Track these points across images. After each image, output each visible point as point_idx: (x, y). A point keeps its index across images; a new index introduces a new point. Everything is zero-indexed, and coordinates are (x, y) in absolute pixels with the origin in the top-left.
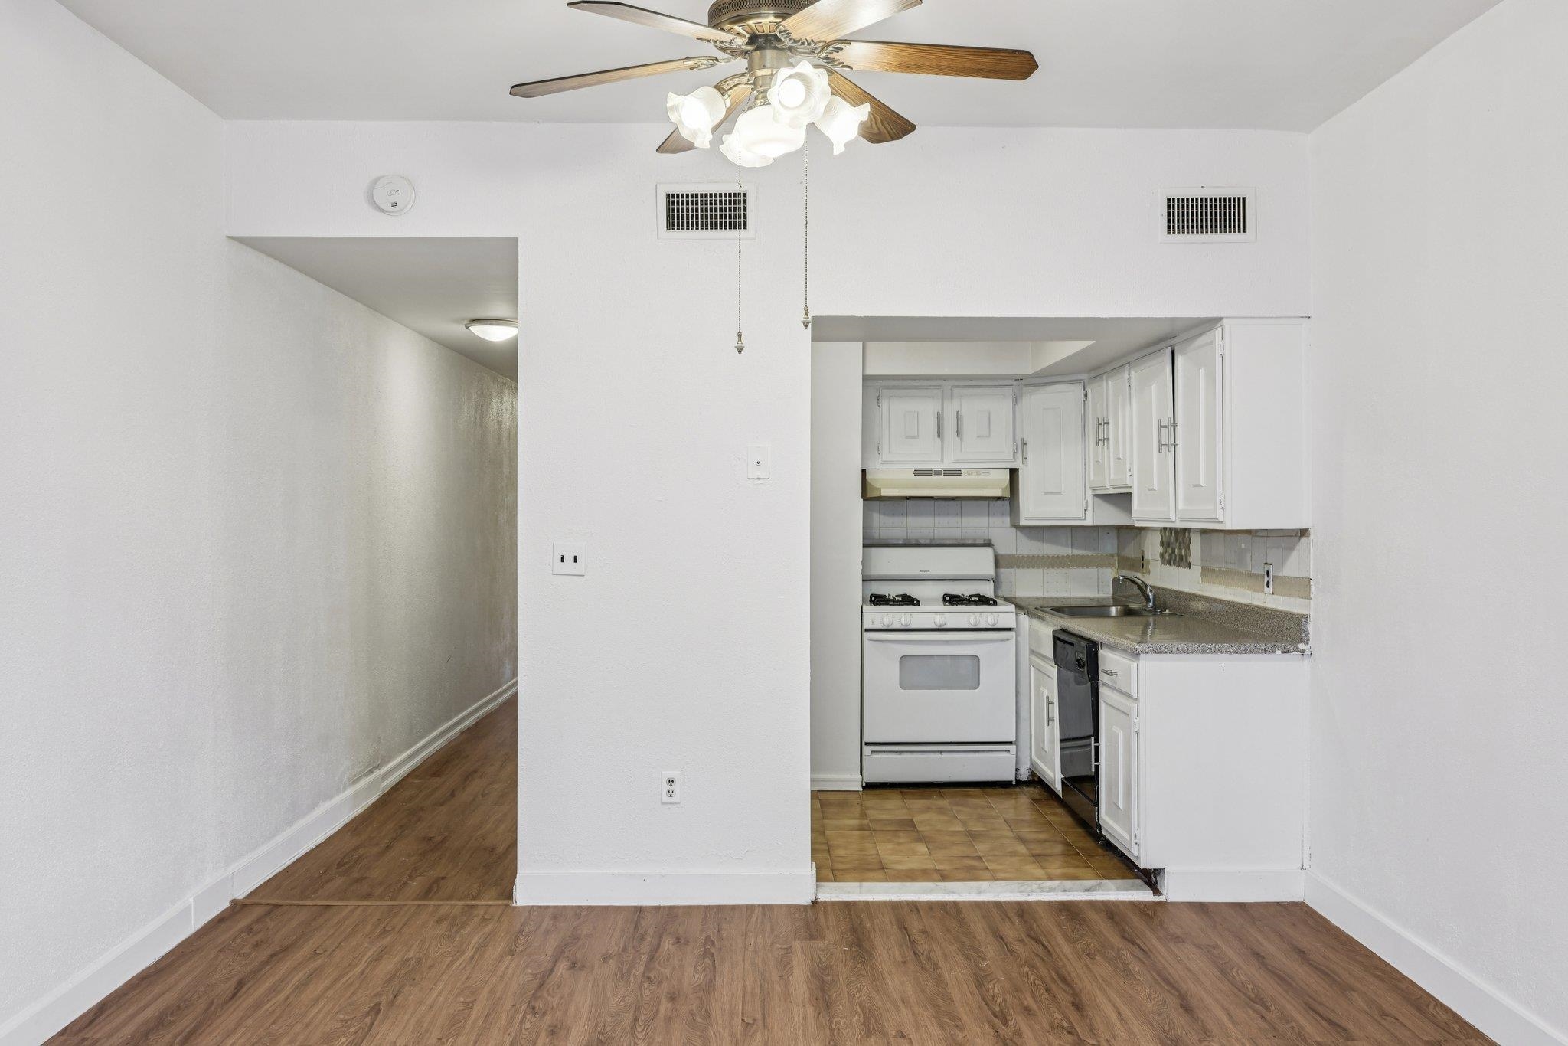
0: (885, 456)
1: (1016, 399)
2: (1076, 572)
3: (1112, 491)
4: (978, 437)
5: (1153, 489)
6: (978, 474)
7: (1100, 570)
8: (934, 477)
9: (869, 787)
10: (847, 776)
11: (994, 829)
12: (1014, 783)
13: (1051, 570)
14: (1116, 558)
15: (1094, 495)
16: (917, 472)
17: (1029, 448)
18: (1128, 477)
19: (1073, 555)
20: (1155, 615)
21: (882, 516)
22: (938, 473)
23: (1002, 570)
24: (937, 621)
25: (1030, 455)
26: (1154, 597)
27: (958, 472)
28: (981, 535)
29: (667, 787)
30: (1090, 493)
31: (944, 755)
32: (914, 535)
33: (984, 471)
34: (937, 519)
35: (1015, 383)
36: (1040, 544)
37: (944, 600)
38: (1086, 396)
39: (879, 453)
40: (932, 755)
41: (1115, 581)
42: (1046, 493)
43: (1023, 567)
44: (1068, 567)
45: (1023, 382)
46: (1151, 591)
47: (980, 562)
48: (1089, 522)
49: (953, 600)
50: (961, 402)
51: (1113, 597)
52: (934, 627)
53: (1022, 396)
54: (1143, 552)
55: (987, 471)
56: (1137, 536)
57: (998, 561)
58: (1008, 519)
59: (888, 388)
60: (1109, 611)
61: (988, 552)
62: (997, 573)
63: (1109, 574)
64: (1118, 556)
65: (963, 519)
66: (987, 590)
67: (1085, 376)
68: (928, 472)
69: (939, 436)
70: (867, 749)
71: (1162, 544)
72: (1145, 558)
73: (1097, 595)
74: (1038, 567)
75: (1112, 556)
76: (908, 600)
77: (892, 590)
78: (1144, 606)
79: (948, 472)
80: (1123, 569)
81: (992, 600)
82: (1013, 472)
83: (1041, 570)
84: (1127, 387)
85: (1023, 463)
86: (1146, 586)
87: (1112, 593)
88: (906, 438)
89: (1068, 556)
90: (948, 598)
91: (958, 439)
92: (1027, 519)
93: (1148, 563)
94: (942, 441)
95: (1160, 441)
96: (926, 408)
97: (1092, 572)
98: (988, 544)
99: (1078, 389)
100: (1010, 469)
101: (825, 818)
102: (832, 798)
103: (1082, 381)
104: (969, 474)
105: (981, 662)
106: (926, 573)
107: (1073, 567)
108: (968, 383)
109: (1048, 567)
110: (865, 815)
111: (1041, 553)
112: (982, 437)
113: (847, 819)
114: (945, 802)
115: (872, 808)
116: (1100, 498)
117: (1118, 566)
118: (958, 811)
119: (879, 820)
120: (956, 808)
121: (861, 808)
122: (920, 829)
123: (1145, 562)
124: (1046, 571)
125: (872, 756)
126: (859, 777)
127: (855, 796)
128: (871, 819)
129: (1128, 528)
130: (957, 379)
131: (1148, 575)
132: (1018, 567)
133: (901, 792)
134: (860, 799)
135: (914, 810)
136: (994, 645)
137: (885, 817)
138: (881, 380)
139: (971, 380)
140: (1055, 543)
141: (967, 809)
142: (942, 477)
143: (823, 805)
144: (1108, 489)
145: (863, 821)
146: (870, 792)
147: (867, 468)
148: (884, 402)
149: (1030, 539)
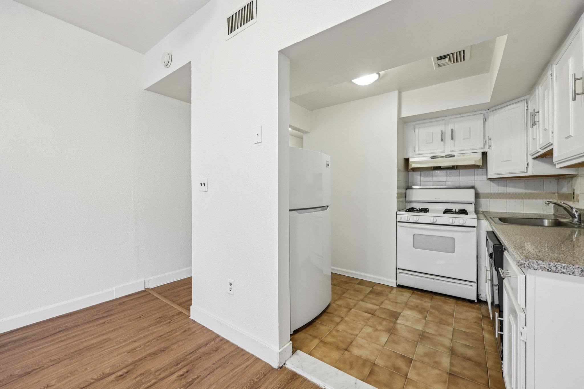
0: (417, 152)
1: (485, 120)
2: (527, 201)
3: (543, 152)
4: (463, 139)
5: (570, 136)
6: (463, 156)
8: (440, 159)
9: (400, 286)
10: (390, 280)
11: (440, 335)
12: (476, 301)
13: (511, 200)
14: (557, 195)
15: (533, 159)
16: (432, 157)
17: (492, 141)
18: (550, 137)
19: (525, 193)
20: (579, 227)
22: (442, 157)
23: (479, 199)
24: (432, 220)
25: (493, 145)
26: (580, 215)
27: (453, 156)
28: (470, 184)
29: (229, 286)
30: (530, 158)
31: (435, 281)
33: (466, 154)
34: (448, 178)
35: (485, 112)
36: (505, 188)
37: (444, 211)
38: (527, 107)
39: (415, 151)
40: (429, 279)
42: (502, 161)
43: (494, 198)
44: (522, 198)
45: (490, 110)
46: (576, 212)
47: (466, 195)
48: (530, 173)
49: (447, 211)
50: (454, 125)
51: (554, 214)
52: (431, 223)
53: (488, 117)
54: (574, 190)
55: (469, 154)
56: (570, 181)
57: (477, 195)
58: (483, 176)
59: (418, 124)
60: (543, 222)
61: (472, 191)
62: (476, 201)
64: (558, 193)
67: (527, 97)
68: (438, 157)
69: (442, 141)
70: (398, 271)
72: (575, 193)
73: (543, 213)
74: (503, 198)
75: (554, 193)
76: (425, 210)
77: (419, 206)
78: (571, 221)
79: (447, 156)
80: (561, 199)
82: (484, 154)
83: (505, 200)
84: (551, 80)
85: (489, 148)
86: (572, 208)
87: (553, 212)
88: (427, 143)
89: (522, 193)
91: (452, 141)
92: (491, 175)
93: (578, 195)
94: (445, 143)
95: (574, 91)
96: (436, 130)
98: (472, 188)
100: (482, 152)
101: (362, 300)
102: (379, 288)
103: (525, 100)
104: (459, 156)
105: (456, 241)
106: (438, 200)
107: (526, 198)
108: (460, 116)
109: (509, 199)
110: (382, 303)
111: (505, 192)
112: (466, 139)
113: (371, 304)
114: (430, 304)
115: (389, 300)
116: (537, 160)
117: (558, 199)
118: (431, 313)
119: (384, 309)
120: (432, 310)
121: (385, 298)
122: (398, 321)
123: (575, 195)
124: (508, 200)
125: (401, 274)
126: (395, 281)
127: (389, 290)
128: (382, 306)
129: (564, 178)
130: (452, 115)
131: (575, 203)
132: (491, 198)
133: (413, 292)
134: (390, 292)
135: (408, 306)
136: (464, 233)
137: (389, 307)
138: (415, 121)
139: (460, 114)
140: (515, 187)
141: (437, 313)
142: (445, 158)
143: (370, 292)
144: (540, 151)
145: (376, 307)
146: (400, 289)
147: (408, 157)
148: (417, 130)
149: (499, 185)
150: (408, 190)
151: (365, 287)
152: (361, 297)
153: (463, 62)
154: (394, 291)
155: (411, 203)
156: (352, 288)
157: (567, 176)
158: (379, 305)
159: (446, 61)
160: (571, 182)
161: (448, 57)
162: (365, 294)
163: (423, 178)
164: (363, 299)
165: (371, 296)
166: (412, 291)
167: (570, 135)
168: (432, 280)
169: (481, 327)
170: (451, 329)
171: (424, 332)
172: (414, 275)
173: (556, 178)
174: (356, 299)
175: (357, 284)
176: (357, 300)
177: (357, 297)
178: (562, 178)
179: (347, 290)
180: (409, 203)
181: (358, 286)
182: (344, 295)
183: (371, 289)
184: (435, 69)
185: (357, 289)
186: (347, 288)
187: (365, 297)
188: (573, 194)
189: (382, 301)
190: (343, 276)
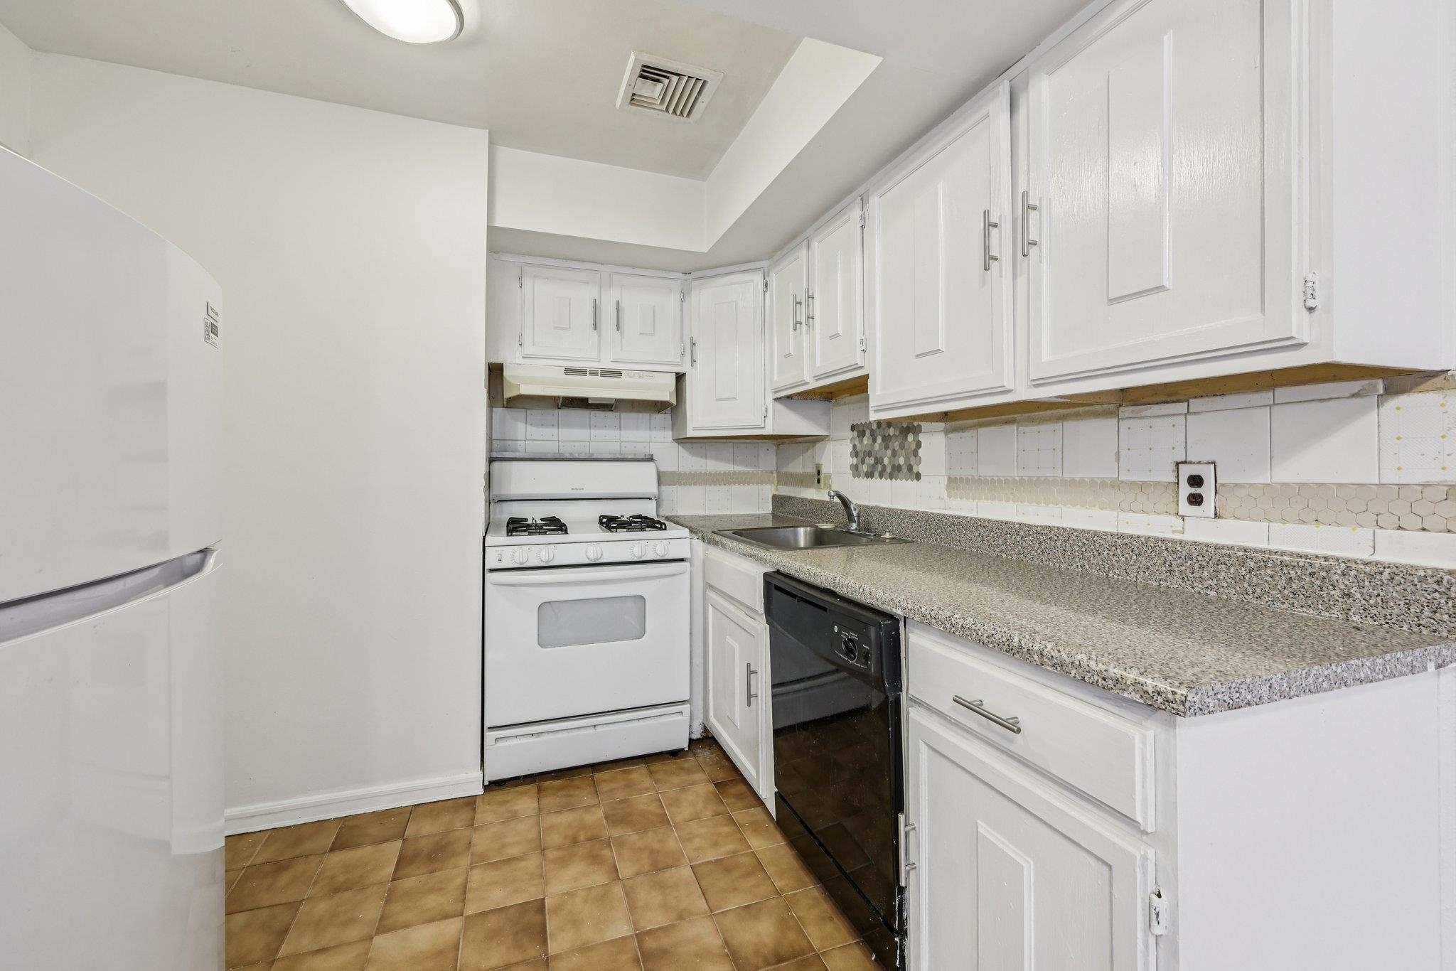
0: (529, 349)
1: (684, 295)
2: (737, 488)
3: (814, 385)
4: (641, 334)
5: (938, 350)
6: (637, 376)
7: (761, 487)
8: (588, 378)
9: (495, 786)
10: (461, 777)
11: (680, 917)
12: (686, 748)
13: (713, 488)
14: (775, 475)
15: (775, 399)
16: (568, 371)
17: (698, 349)
18: (859, 351)
19: (735, 473)
20: (865, 542)
21: (529, 428)
22: (594, 373)
23: (663, 488)
24: (591, 554)
25: (698, 357)
27: (617, 374)
28: (642, 451)
30: (770, 396)
31: (599, 729)
32: (566, 450)
33: (645, 373)
34: (594, 432)
35: (683, 276)
36: (703, 460)
37: (601, 523)
38: (766, 284)
39: (521, 345)
40: (582, 732)
41: (775, 498)
42: (718, 399)
43: (685, 484)
44: (730, 484)
45: (694, 275)
46: (855, 509)
47: (641, 479)
48: (769, 431)
49: (609, 523)
50: (622, 292)
51: (773, 514)
52: (586, 561)
53: (691, 291)
54: (818, 466)
55: (650, 374)
56: (808, 450)
57: (661, 478)
58: (671, 433)
59: (531, 265)
61: (650, 468)
62: (659, 491)
63: (768, 491)
64: (778, 473)
65: (622, 432)
66: (649, 510)
67: (765, 264)
68: (582, 372)
69: (595, 328)
70: (491, 736)
71: (855, 453)
72: (822, 472)
73: (758, 512)
74: (700, 485)
75: (772, 472)
76: (555, 525)
77: (534, 513)
79: (605, 373)
80: (786, 484)
81: (659, 522)
82: (680, 378)
83: (703, 487)
85: (692, 366)
87: (771, 509)
88: (556, 328)
89: (729, 473)
90: (605, 520)
91: (618, 334)
92: (695, 430)
93: (829, 476)
94: (599, 335)
96: (580, 295)
97: (753, 488)
98: (650, 459)
99: (757, 278)
100: (677, 374)
101: (384, 926)
102: (425, 829)
103: (762, 270)
104: (630, 377)
105: (647, 603)
106: (579, 492)
107: (734, 483)
108: (630, 271)
109: (711, 485)
110: (464, 893)
111: (703, 469)
112: (646, 334)
113: (424, 923)
114: (600, 813)
115: (482, 861)
116: (781, 403)
117: (778, 483)
118: (620, 843)
119: (483, 915)
120: (616, 832)
121: (465, 861)
122: (554, 947)
123: (822, 477)
124: (708, 488)
125: (501, 744)
126: (480, 774)
127: (465, 815)
128: (471, 910)
129: (792, 442)
130: (616, 265)
131: (822, 490)
132: (680, 484)
133: (539, 790)
134: (471, 824)
135: (551, 854)
136: (663, 581)
137: (498, 897)
138: (524, 255)
139: (634, 267)
140: (717, 459)
141: (631, 836)
142: (599, 378)
143: (402, 862)
144: (807, 383)
145: (452, 927)
146: (497, 793)
147: (499, 361)
148: (527, 282)
149: (694, 455)
150: (496, 465)
151: (368, 849)
152: (371, 911)
153: (684, 119)
154: (486, 814)
155: (504, 504)
156: (316, 883)
157: (800, 439)
158: (459, 906)
159: (653, 91)
160: (810, 451)
161: (666, 81)
162: (381, 883)
163: (534, 428)
164: (382, 918)
165: (408, 883)
166: (532, 788)
167: (940, 348)
168: (592, 730)
169: (731, 821)
170: (686, 872)
171: (640, 936)
172: (539, 734)
173: (775, 442)
174: (353, 933)
175: (332, 850)
176: (362, 940)
177: (350, 922)
178: (787, 442)
179: (294, 906)
180: (498, 504)
181: (339, 857)
182: (286, 949)
183: (399, 844)
184: (618, 106)
185: (341, 878)
186: (291, 895)
187: (388, 901)
188: (816, 474)
189: (460, 880)
190: (250, 840)
